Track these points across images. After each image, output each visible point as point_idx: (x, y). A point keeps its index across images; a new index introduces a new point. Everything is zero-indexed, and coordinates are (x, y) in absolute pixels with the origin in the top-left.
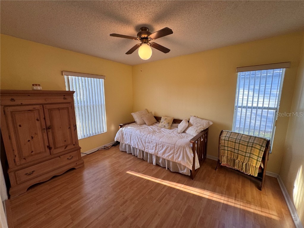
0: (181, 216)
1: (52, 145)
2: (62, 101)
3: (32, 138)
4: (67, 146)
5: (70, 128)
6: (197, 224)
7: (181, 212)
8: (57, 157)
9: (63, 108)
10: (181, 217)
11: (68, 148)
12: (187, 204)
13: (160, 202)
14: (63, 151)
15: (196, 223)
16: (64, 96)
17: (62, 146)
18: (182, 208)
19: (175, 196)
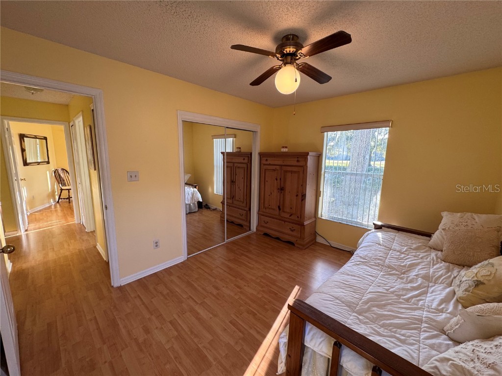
0: (199, 345)
1: (281, 207)
2: (295, 163)
3: (271, 194)
4: (292, 215)
5: (297, 196)
6: (177, 364)
7: (205, 347)
8: (282, 220)
9: (295, 172)
10: (197, 345)
11: (292, 217)
12: (214, 363)
13: (231, 322)
14: (287, 218)
15: (180, 363)
16: (298, 158)
17: (288, 213)
18: (210, 351)
19: (238, 348)
